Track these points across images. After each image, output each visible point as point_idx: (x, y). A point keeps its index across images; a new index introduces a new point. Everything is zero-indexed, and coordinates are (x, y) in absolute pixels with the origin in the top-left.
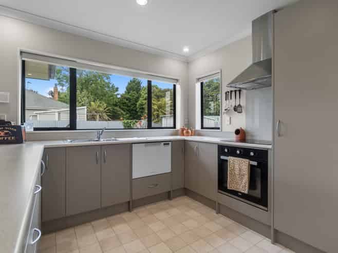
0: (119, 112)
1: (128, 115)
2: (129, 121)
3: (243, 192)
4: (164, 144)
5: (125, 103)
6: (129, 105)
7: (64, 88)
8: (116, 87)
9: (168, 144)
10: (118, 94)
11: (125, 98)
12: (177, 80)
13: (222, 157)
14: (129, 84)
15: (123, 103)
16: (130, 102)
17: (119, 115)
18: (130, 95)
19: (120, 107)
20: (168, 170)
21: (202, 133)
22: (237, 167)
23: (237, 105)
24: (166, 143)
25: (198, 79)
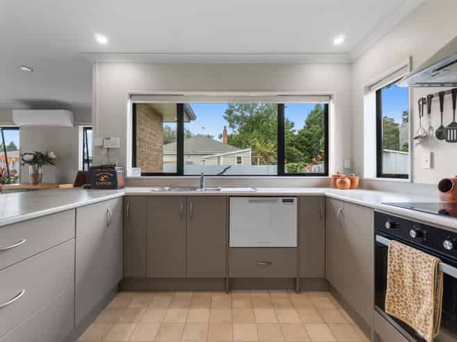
0: (296, 154)
1: (306, 157)
2: (296, 164)
3: (422, 334)
4: (284, 201)
5: (304, 141)
6: (309, 143)
7: (235, 129)
8: (291, 122)
9: (292, 201)
10: (294, 131)
11: (303, 135)
12: (330, 97)
13: (380, 239)
14: (310, 116)
15: (301, 142)
16: (310, 139)
17: (295, 157)
18: (312, 131)
19: (296, 147)
20: (293, 243)
21: (374, 184)
22: (407, 268)
23: (445, 125)
24: (287, 199)
25: (369, 88)
